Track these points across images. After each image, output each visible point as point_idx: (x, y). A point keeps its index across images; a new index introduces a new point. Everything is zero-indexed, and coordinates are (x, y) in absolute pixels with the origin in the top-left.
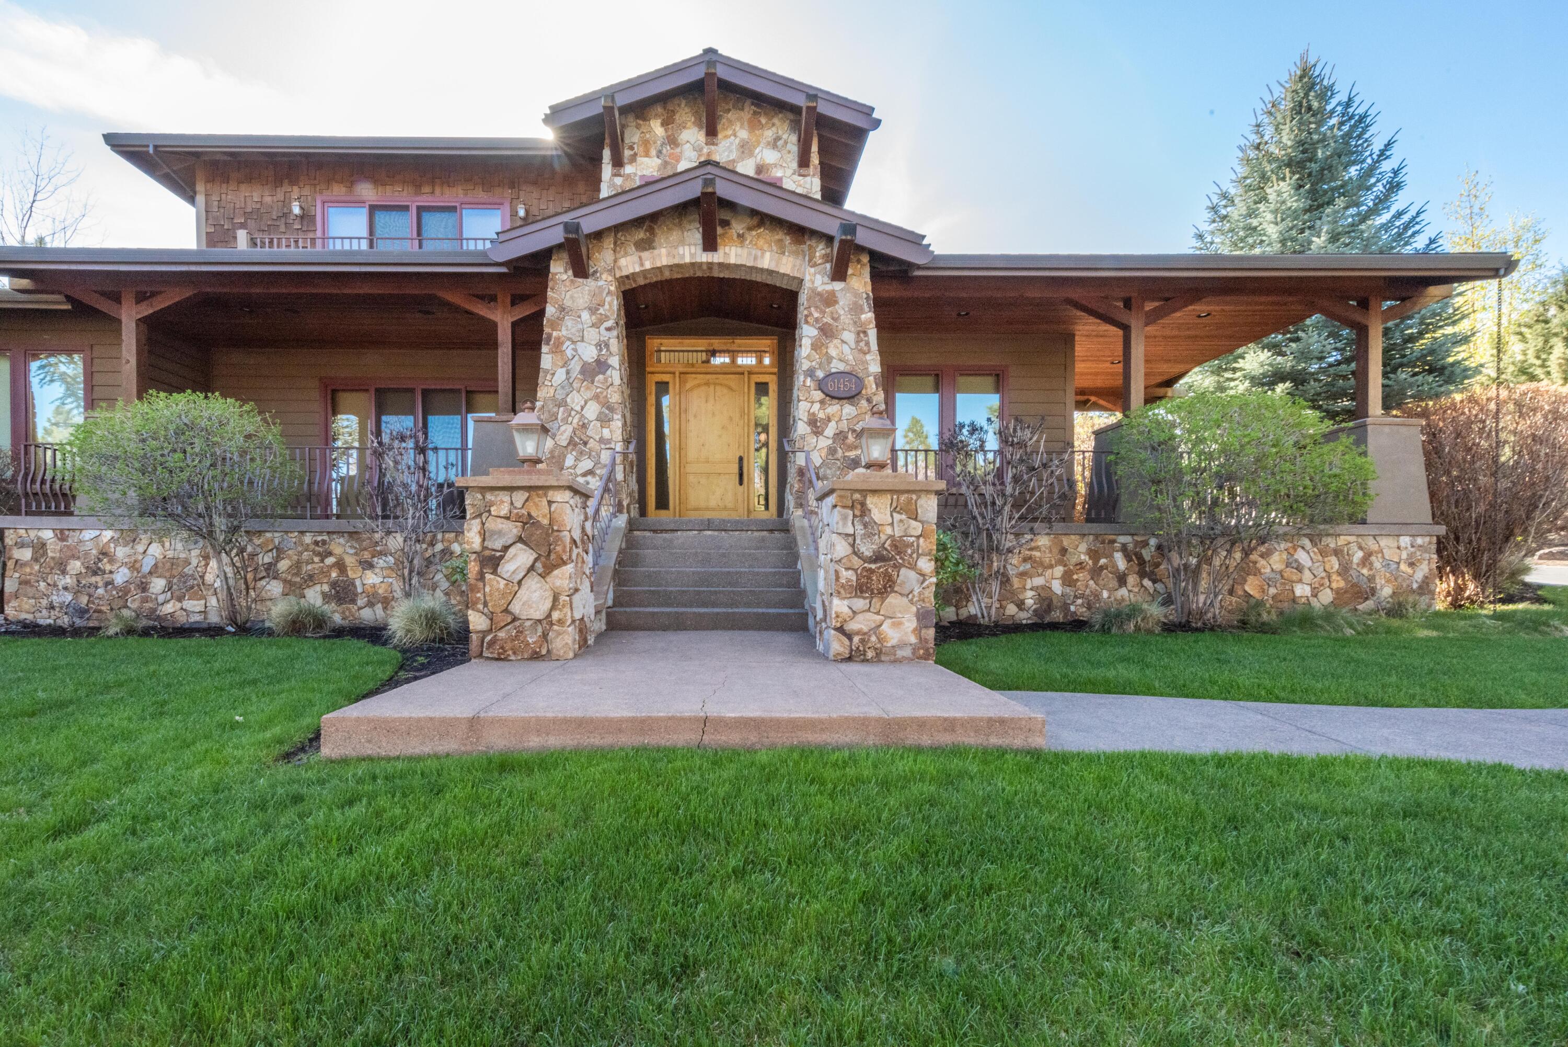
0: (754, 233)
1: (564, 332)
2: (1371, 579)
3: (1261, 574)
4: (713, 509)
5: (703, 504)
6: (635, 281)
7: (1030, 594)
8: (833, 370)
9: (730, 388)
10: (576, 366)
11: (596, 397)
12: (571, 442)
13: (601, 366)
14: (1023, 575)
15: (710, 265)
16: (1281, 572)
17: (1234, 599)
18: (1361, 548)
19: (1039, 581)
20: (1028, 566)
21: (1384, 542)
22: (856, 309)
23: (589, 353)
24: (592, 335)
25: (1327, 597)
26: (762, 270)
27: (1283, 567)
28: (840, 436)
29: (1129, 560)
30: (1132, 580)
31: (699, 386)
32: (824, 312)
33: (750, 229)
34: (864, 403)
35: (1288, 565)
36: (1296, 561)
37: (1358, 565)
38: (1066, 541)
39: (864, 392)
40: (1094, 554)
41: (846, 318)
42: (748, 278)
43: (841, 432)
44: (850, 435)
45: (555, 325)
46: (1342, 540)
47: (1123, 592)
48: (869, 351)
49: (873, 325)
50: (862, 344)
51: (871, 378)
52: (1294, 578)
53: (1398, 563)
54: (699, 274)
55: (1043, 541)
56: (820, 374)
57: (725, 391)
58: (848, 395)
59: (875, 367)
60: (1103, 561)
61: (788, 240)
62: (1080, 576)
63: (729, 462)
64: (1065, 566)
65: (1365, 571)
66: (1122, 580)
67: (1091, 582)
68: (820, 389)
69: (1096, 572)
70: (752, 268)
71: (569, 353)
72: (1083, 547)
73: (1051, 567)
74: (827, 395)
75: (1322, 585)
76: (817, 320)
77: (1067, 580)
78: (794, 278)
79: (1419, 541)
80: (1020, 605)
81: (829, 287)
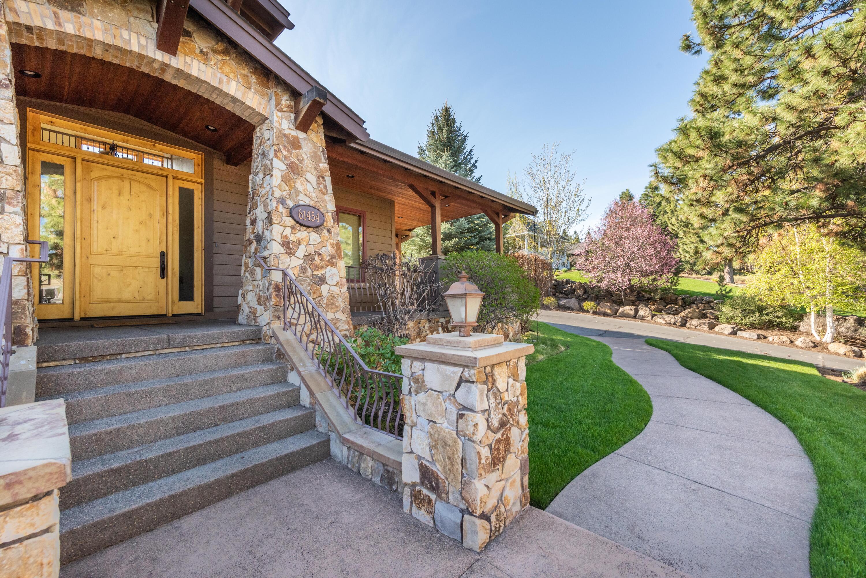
0: (219, 57)
4: (128, 302)
5: (114, 296)
6: (40, 38)
8: (301, 203)
9: (149, 187)
15: (165, 67)
22: (314, 157)
26: (227, 95)
28: (309, 258)
31: (109, 177)
32: (291, 152)
33: (215, 51)
34: (325, 232)
39: (325, 224)
40: (431, 330)
41: (308, 163)
42: (206, 96)
43: (310, 254)
44: (316, 257)
48: (327, 193)
49: (328, 174)
50: (322, 186)
51: (330, 214)
54: (145, 70)
56: (290, 204)
57: (144, 188)
58: (314, 225)
59: (331, 206)
61: (253, 79)
63: (148, 256)
68: (291, 216)
70: (215, 89)
72: (427, 326)
74: (297, 222)
76: (285, 157)
78: (259, 114)
81: (294, 133)
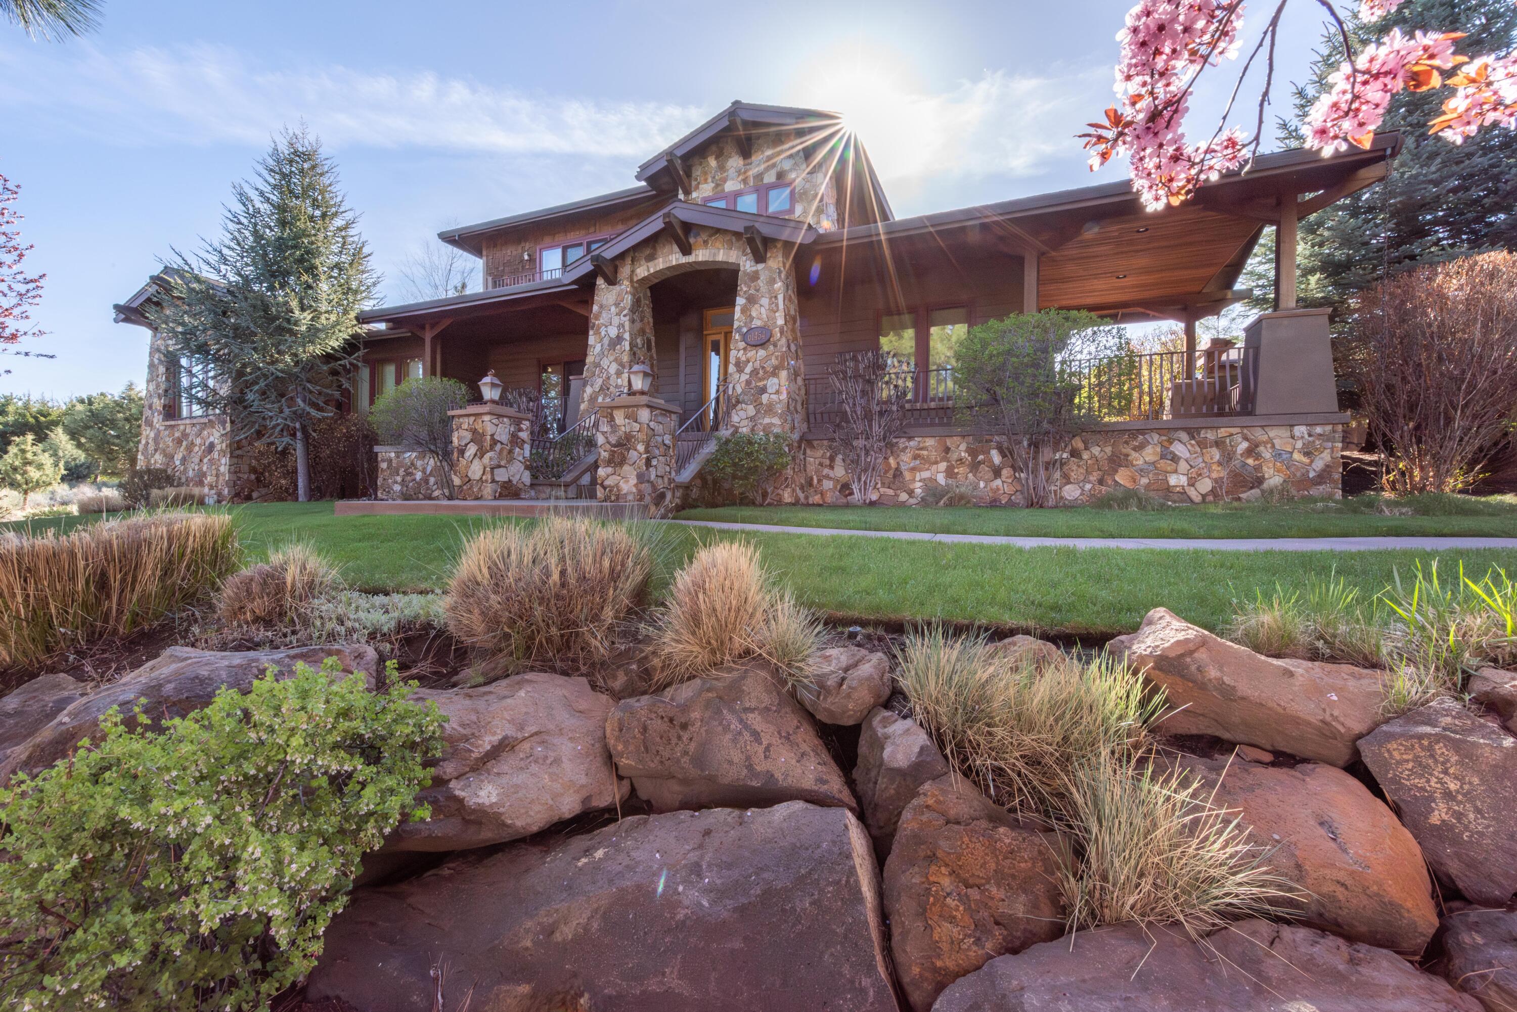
0: (714, 238)
1: (602, 321)
2: (1258, 468)
3: (1133, 466)
7: (918, 484)
8: (754, 326)
10: (606, 341)
11: (616, 360)
12: (601, 389)
13: (619, 339)
14: (913, 469)
15: (687, 264)
16: (1153, 463)
17: (1104, 488)
18: (1246, 439)
19: (926, 474)
20: (918, 462)
21: (1273, 433)
23: (613, 332)
24: (616, 321)
25: (1205, 485)
27: (1158, 458)
29: (1004, 455)
30: (1006, 472)
32: (749, 287)
33: (711, 236)
34: (771, 347)
35: (1163, 457)
36: (1172, 453)
37: (1242, 455)
38: (949, 442)
39: (772, 339)
40: (973, 453)
41: (764, 288)
43: (755, 369)
44: (761, 371)
45: (597, 318)
46: (1222, 432)
47: (998, 482)
48: (778, 310)
49: (782, 291)
50: (774, 306)
51: (778, 329)
52: (1169, 469)
53: (1291, 453)
55: (930, 442)
56: (746, 330)
58: (761, 343)
59: (781, 320)
60: (981, 457)
62: (961, 470)
64: (948, 461)
65: (1250, 461)
66: (997, 473)
67: (970, 475)
68: (744, 340)
69: (975, 467)
71: (603, 333)
72: (963, 447)
73: (936, 463)
74: (748, 344)
75: (1200, 475)
76: (747, 292)
77: (950, 473)
78: (735, 265)
79: (1318, 430)
80: (911, 493)
81: (754, 269)
